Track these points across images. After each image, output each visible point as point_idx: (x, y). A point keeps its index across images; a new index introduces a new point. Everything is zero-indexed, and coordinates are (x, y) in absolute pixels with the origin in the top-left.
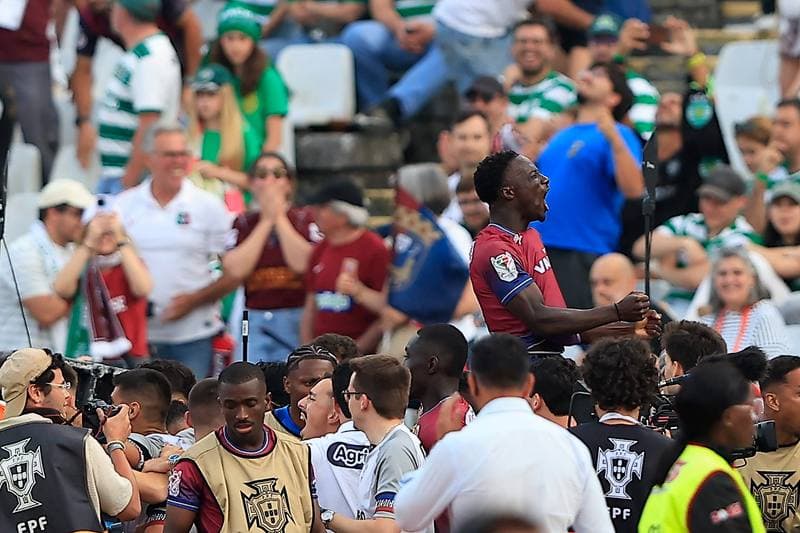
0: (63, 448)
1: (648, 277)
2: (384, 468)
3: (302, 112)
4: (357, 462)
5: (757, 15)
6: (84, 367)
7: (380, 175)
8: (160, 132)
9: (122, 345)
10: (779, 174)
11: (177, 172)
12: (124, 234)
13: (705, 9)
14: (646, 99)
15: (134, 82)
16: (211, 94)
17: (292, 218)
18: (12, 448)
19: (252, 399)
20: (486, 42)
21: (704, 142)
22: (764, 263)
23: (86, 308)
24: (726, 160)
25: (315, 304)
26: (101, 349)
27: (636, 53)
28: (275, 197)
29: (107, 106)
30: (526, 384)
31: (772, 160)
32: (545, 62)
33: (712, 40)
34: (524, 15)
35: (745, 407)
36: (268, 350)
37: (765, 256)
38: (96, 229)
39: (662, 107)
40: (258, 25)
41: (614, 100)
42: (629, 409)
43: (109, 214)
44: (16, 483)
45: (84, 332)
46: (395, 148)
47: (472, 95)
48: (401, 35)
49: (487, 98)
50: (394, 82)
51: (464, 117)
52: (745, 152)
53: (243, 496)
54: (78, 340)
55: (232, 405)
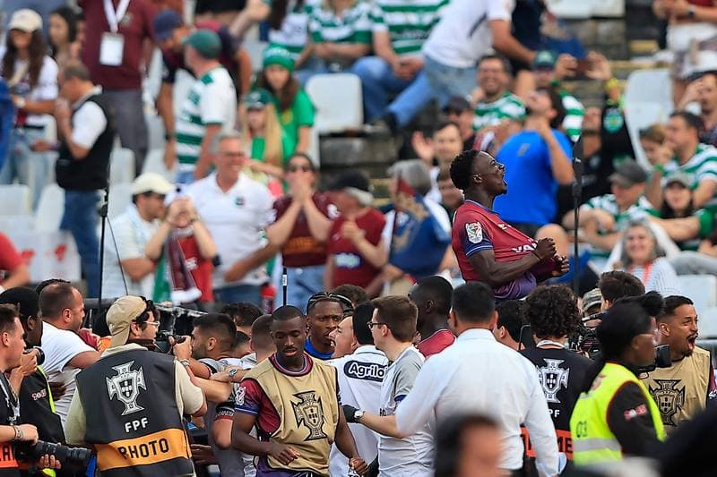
0: (159, 368)
1: (576, 241)
2: (400, 377)
3: (324, 124)
4: (365, 375)
5: (654, 50)
6: (166, 309)
7: (381, 169)
8: (224, 138)
9: (195, 293)
10: (671, 166)
11: (235, 168)
12: (196, 213)
13: (618, 46)
14: (574, 112)
15: (202, 102)
16: (258, 110)
17: (315, 200)
18: (120, 368)
19: (296, 331)
20: (460, 71)
21: (616, 143)
22: (661, 231)
23: (168, 267)
24: (633, 156)
25: (334, 262)
26: (179, 296)
27: (567, 79)
28: (303, 185)
29: (182, 119)
30: (492, 319)
31: (666, 155)
32: (501, 85)
33: (622, 69)
34: (490, 51)
35: (648, 335)
36: (300, 296)
37: (663, 226)
38: (175, 209)
39: (586, 118)
40: (292, 61)
41: (552, 114)
42: (558, 336)
43: (185, 198)
44: (124, 394)
45: (167, 285)
46: (392, 149)
47: (447, 110)
48: (396, 67)
49: (459, 113)
50: (391, 101)
51: (442, 126)
52: (647, 150)
53: (293, 404)
54: (162, 290)
55: (282, 336)
